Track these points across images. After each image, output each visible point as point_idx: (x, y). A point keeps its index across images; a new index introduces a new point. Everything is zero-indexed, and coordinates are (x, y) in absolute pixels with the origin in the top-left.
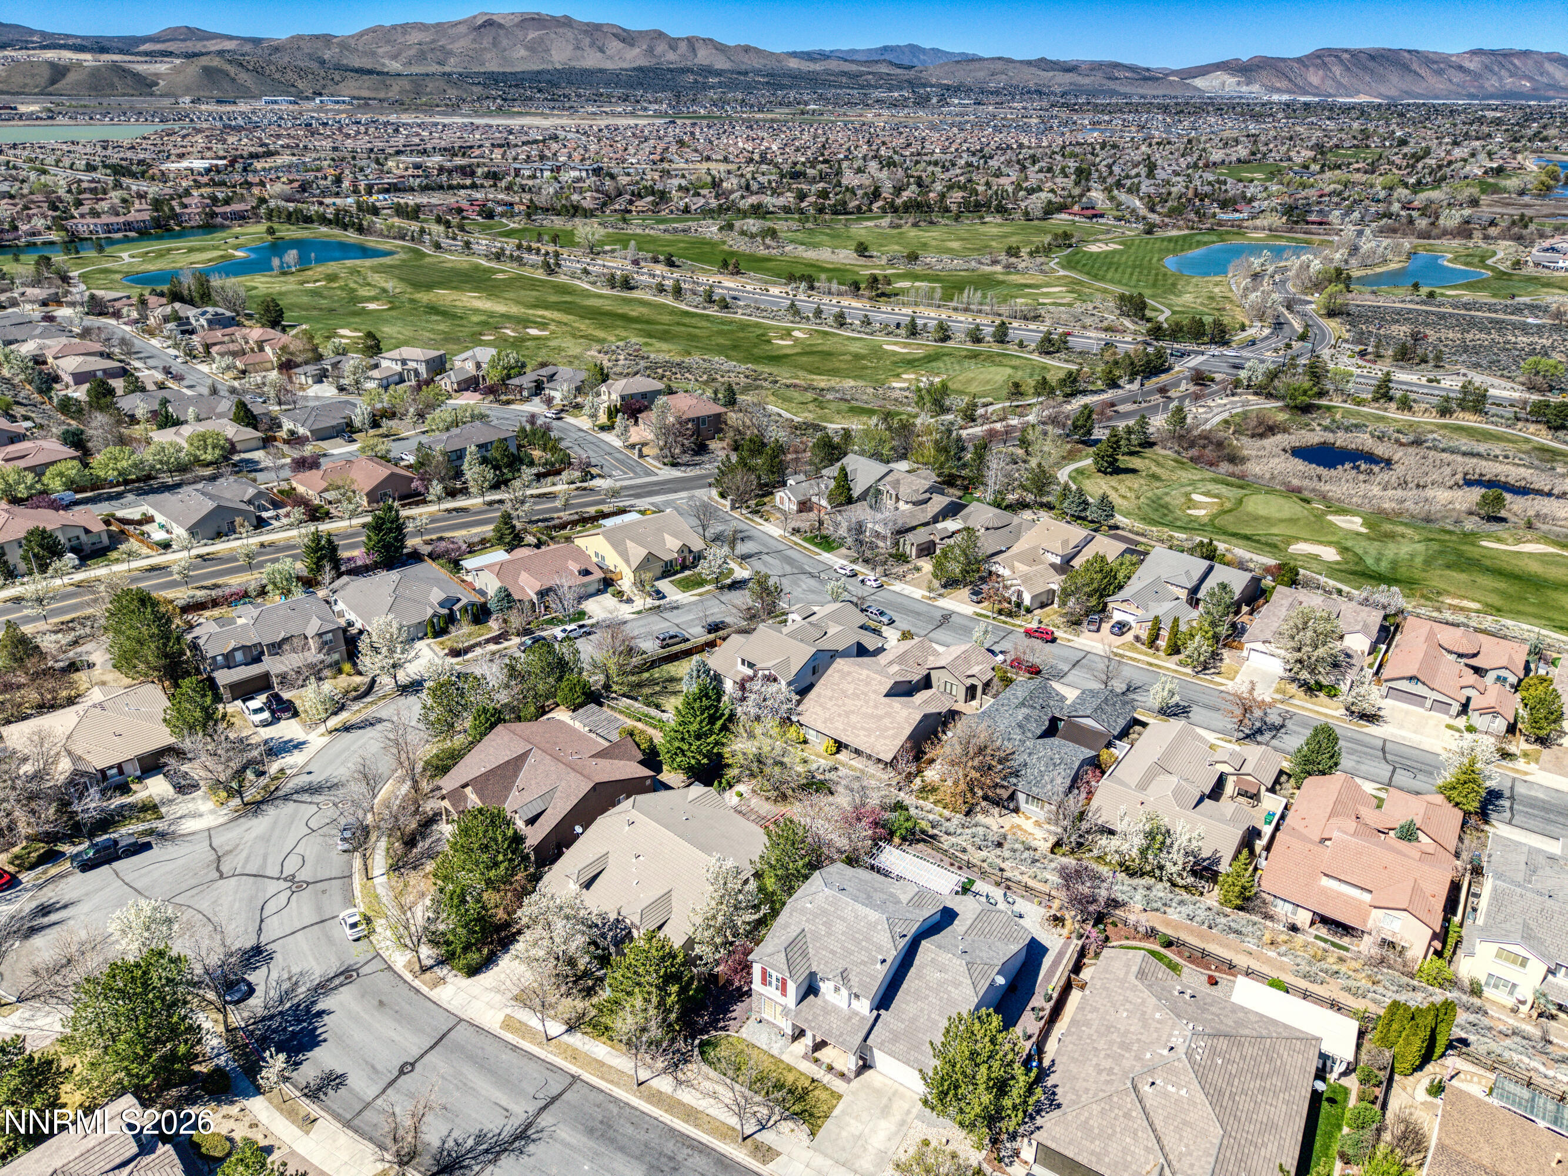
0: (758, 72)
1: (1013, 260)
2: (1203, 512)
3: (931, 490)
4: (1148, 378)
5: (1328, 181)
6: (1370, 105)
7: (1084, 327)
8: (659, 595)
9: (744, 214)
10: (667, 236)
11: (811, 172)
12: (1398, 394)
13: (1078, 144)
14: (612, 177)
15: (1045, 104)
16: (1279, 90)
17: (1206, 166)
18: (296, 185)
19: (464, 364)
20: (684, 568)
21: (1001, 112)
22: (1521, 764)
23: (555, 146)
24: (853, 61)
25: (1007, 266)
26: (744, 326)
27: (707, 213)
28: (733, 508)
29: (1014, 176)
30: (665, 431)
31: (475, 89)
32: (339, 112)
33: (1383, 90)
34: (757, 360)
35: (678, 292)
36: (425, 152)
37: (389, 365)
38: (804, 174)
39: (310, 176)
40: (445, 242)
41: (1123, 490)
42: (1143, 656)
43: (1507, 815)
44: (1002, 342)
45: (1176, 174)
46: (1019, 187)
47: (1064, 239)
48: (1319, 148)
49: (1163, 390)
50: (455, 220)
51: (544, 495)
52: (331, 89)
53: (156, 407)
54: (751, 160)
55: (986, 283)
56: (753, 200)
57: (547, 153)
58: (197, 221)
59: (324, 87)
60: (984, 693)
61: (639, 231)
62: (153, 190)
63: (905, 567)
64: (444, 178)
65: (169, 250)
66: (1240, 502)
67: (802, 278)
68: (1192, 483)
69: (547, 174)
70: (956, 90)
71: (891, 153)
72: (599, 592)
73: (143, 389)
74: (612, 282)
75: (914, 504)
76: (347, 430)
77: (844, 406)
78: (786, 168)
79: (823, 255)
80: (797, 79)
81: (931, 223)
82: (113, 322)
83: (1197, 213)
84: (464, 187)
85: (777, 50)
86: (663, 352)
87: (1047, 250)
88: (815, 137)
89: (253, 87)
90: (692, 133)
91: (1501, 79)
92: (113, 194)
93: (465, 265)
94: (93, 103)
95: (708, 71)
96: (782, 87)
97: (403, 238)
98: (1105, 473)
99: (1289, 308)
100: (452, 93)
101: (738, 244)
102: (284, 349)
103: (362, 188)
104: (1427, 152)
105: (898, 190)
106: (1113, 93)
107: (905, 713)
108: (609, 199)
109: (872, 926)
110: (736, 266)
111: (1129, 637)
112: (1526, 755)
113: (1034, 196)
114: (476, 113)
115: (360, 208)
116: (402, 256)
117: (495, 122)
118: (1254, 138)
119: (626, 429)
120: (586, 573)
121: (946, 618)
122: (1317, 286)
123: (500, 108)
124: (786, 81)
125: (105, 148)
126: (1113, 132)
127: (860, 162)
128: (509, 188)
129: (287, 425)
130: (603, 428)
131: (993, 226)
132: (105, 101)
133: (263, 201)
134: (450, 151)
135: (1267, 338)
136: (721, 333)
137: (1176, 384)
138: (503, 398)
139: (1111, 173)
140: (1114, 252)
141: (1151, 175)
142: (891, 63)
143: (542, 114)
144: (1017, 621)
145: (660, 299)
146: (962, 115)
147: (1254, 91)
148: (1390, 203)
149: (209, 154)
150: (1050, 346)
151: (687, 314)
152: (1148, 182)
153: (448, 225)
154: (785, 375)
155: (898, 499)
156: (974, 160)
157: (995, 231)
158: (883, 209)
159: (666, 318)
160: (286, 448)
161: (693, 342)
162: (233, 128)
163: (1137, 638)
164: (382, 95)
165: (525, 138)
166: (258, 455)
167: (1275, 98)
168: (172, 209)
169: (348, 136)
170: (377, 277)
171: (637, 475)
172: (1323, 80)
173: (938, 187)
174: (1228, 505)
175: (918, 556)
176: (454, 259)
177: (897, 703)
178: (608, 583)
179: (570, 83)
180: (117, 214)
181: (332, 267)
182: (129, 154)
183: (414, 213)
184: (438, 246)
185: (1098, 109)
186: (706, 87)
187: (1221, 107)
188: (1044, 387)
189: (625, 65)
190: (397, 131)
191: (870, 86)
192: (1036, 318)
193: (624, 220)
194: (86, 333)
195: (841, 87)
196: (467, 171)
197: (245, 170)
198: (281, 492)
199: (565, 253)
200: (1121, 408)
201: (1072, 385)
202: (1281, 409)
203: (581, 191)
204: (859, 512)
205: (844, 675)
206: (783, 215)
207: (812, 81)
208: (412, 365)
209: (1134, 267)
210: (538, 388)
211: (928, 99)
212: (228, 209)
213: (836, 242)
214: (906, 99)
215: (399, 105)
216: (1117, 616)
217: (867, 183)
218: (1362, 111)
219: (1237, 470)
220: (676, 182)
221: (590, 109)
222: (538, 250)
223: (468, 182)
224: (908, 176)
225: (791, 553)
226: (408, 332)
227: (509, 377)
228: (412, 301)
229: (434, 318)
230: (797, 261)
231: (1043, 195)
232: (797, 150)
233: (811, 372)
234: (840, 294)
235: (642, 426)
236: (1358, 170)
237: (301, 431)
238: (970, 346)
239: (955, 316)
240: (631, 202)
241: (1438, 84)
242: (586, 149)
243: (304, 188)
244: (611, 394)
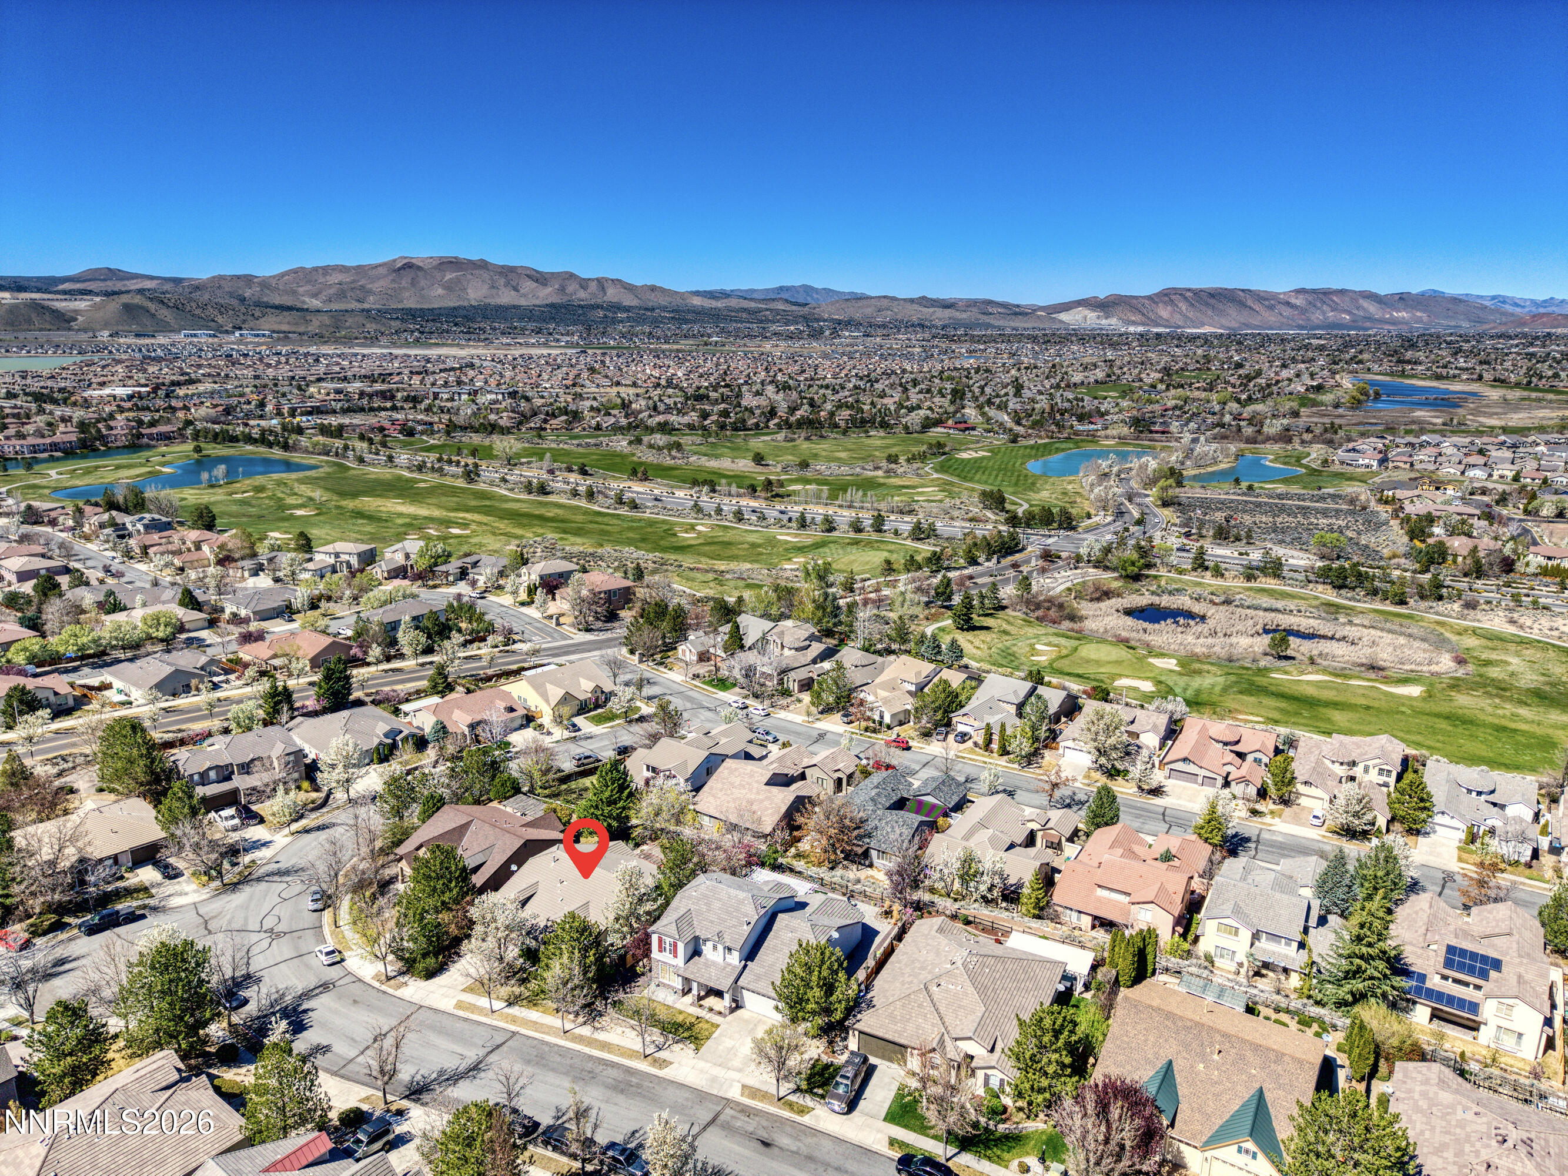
0: (664, 309)
1: (893, 466)
2: (1043, 658)
3: (812, 638)
4: (1004, 557)
5: (1171, 398)
6: (1212, 335)
7: (952, 519)
8: (575, 728)
9: (651, 430)
10: (580, 450)
11: (713, 395)
12: (1211, 564)
13: (955, 369)
14: (527, 399)
15: (927, 335)
16: (1134, 323)
17: (1068, 386)
18: (221, 409)
19: (393, 555)
20: (597, 706)
21: (887, 343)
22: (1268, 819)
23: (471, 373)
24: (751, 299)
25: (888, 471)
26: (652, 523)
27: (617, 429)
28: (641, 661)
29: (897, 396)
30: (580, 602)
31: (393, 323)
32: (259, 344)
33: (1224, 321)
34: (664, 550)
35: (591, 495)
36: (345, 379)
37: (322, 558)
38: (708, 397)
39: (234, 401)
40: (368, 457)
41: (977, 643)
42: (981, 756)
43: (1253, 853)
44: (880, 531)
45: (1040, 393)
46: (900, 406)
47: (938, 448)
48: (1166, 371)
49: (1015, 566)
50: (377, 438)
51: (471, 657)
52: (252, 324)
53: (102, 598)
54: (659, 385)
55: (867, 485)
56: (660, 418)
57: (464, 378)
58: (123, 441)
59: (244, 321)
60: (848, 784)
61: (553, 445)
62: (78, 414)
63: (789, 700)
64: (365, 401)
65: (97, 467)
66: (1076, 649)
67: (705, 482)
68: (1037, 636)
69: (464, 397)
70: (848, 324)
71: (786, 378)
72: (522, 727)
73: (87, 584)
74: (529, 488)
75: (797, 649)
76: (287, 612)
77: (741, 583)
78: (690, 391)
79: (724, 464)
80: (701, 315)
81: (822, 437)
82: (49, 529)
83: (1057, 425)
84: (385, 409)
85: (682, 289)
86: (578, 545)
87: (922, 457)
88: (718, 365)
89: (172, 322)
90: (603, 362)
91: (1324, 313)
92: (38, 419)
93: (388, 476)
94: (9, 337)
95: (617, 307)
96: (687, 321)
97: (327, 454)
98: (962, 629)
99: (1130, 500)
100: (371, 327)
101: (649, 457)
102: (222, 547)
103: (285, 411)
104: (1259, 373)
105: (792, 410)
106: (988, 326)
107: (781, 796)
108: (524, 418)
109: (741, 902)
110: (645, 473)
111: (970, 743)
112: (1272, 812)
113: (913, 414)
114: (394, 344)
115: (284, 428)
116: (327, 469)
117: (412, 352)
118: (1110, 363)
119: (545, 602)
120: (511, 710)
121: (822, 736)
122: (1152, 482)
123: (417, 340)
124: (689, 317)
125: (24, 378)
126: (987, 359)
127: (759, 387)
128: (428, 410)
129: (229, 609)
130: (523, 604)
131: (877, 438)
132: (21, 336)
133: (188, 423)
134: (371, 379)
135: (1109, 524)
136: (630, 529)
137: (1028, 561)
138: (431, 583)
139: (983, 392)
140: (983, 458)
141: (1018, 393)
142: (787, 301)
143: (458, 345)
144: (880, 736)
145: (575, 502)
146: (852, 345)
147: (1112, 323)
148: (1223, 415)
149: (130, 382)
150: (919, 533)
151: (599, 514)
152: (1015, 400)
153: (371, 441)
154: (688, 561)
155: (783, 647)
156: (861, 383)
157: (879, 443)
158: (779, 426)
159: (580, 518)
160: (231, 627)
161: (604, 536)
162: (153, 359)
163: (976, 744)
164: (302, 329)
165: (442, 366)
166: (204, 634)
167: (1132, 329)
168: (99, 431)
169: (269, 365)
170: (303, 487)
171: (554, 640)
172: (1171, 314)
173: (828, 406)
174: (1064, 652)
175: (800, 691)
176: (377, 471)
177: (775, 790)
178: (529, 719)
179: (485, 317)
180: (43, 436)
181: (259, 480)
182: (49, 383)
183: (339, 432)
184: (361, 460)
185: (973, 339)
186: (615, 321)
187: (1083, 338)
188: (912, 564)
189: (537, 302)
190: (317, 360)
191: (768, 321)
192: (911, 512)
193: (540, 437)
194: (24, 539)
195: (741, 322)
196: (384, 395)
197: (167, 396)
198: (230, 661)
199: (483, 464)
200: (979, 581)
201: (936, 561)
202: (1116, 579)
203: (498, 412)
204: (750, 658)
205: (732, 771)
206: (688, 431)
207: (715, 316)
208: (344, 557)
209: (1000, 470)
210: (463, 574)
211: (821, 332)
212: (154, 430)
213: (735, 454)
214: (801, 332)
215: (320, 338)
216: (961, 728)
217: (765, 403)
218: (1206, 340)
219: (1076, 626)
220: (588, 404)
221: (505, 340)
222: (458, 463)
223: (389, 405)
224: (802, 398)
225: (690, 693)
226: (335, 533)
227: (436, 565)
228: (338, 507)
229: (360, 521)
230: (700, 469)
231: (922, 413)
232: (701, 376)
233: (712, 558)
234: (739, 495)
235: (558, 602)
236: (1198, 389)
237: (243, 613)
238: (852, 535)
239: (840, 511)
240: (545, 421)
241: (1271, 317)
242: (501, 376)
243: (228, 411)
244: (531, 574)
